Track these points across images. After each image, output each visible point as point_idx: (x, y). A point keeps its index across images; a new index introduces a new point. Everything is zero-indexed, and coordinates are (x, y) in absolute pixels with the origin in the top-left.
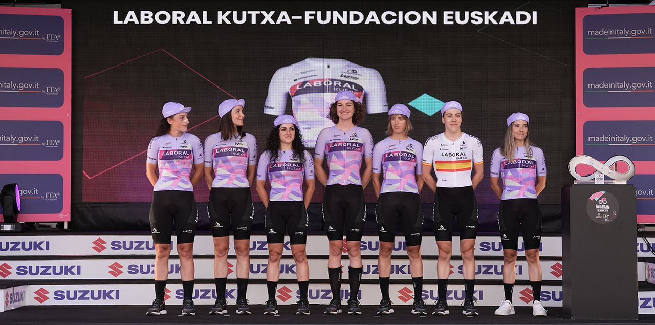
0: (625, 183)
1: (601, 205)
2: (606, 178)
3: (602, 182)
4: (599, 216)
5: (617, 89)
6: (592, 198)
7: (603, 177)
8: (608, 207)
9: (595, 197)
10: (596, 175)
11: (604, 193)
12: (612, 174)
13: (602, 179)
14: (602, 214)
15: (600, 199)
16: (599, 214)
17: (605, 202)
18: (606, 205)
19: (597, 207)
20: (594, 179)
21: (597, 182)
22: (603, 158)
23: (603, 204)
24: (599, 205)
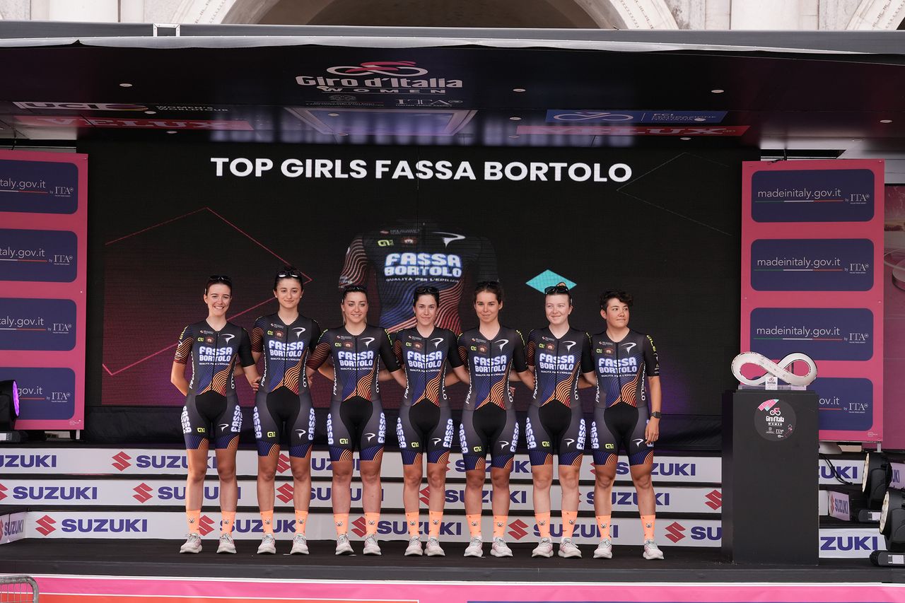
0: (804, 388)
1: (773, 416)
2: (781, 382)
3: (775, 387)
4: (770, 431)
5: (795, 267)
6: (761, 407)
8: (782, 420)
9: (766, 406)
10: (766, 378)
11: (776, 401)
12: (788, 377)
13: (774, 383)
14: (774, 428)
15: (772, 409)
16: (770, 429)
17: (778, 413)
18: (779, 416)
19: (768, 419)
20: (764, 384)
21: (768, 387)
22: (776, 356)
23: (775, 415)
24: (771, 416)
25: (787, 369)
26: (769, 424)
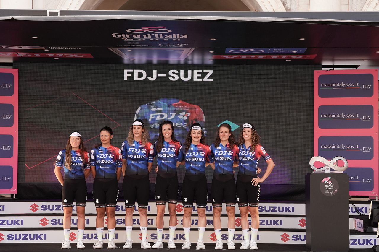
0: (342, 172)
1: (328, 185)
2: (332, 169)
3: (329, 172)
4: (327, 192)
5: (338, 118)
6: (323, 181)
7: (329, 169)
8: (332, 186)
9: (325, 180)
10: (325, 168)
11: (330, 178)
12: (335, 167)
13: (329, 170)
14: (329, 190)
15: (328, 181)
16: (327, 191)
17: (331, 183)
19: (326, 186)
20: (324, 170)
21: (326, 172)
22: (329, 157)
23: (329, 184)
24: (327, 185)
26: (327, 188)
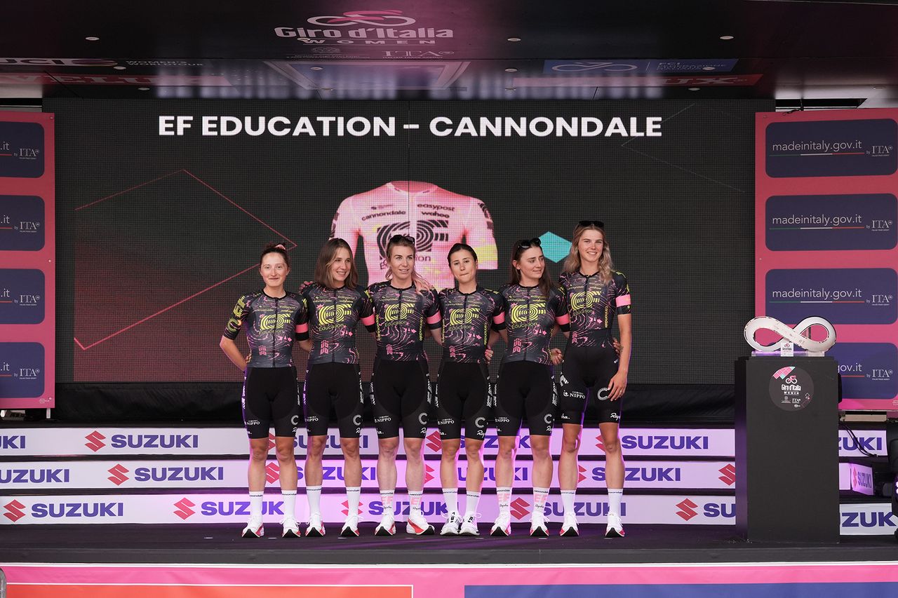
0: (822, 354)
1: (789, 385)
2: (797, 348)
3: (791, 354)
4: (786, 401)
6: (776, 375)
7: (792, 346)
8: (798, 388)
9: (781, 374)
10: (782, 344)
11: (792, 368)
13: (790, 349)
14: (790, 397)
15: (788, 376)
16: (786, 398)
17: (794, 381)
18: (795, 385)
19: (784, 388)
20: (779, 350)
21: (783, 354)
23: (791, 383)
24: (787, 384)
25: (803, 334)
